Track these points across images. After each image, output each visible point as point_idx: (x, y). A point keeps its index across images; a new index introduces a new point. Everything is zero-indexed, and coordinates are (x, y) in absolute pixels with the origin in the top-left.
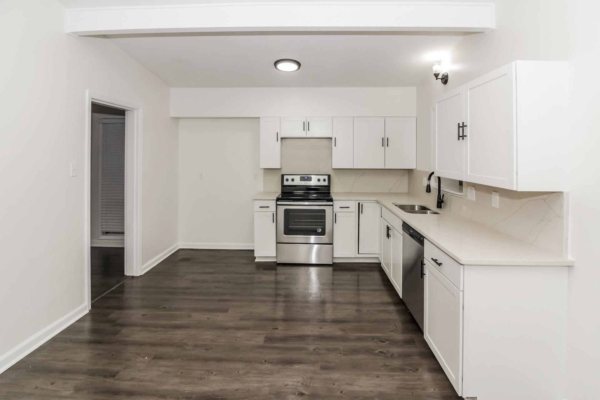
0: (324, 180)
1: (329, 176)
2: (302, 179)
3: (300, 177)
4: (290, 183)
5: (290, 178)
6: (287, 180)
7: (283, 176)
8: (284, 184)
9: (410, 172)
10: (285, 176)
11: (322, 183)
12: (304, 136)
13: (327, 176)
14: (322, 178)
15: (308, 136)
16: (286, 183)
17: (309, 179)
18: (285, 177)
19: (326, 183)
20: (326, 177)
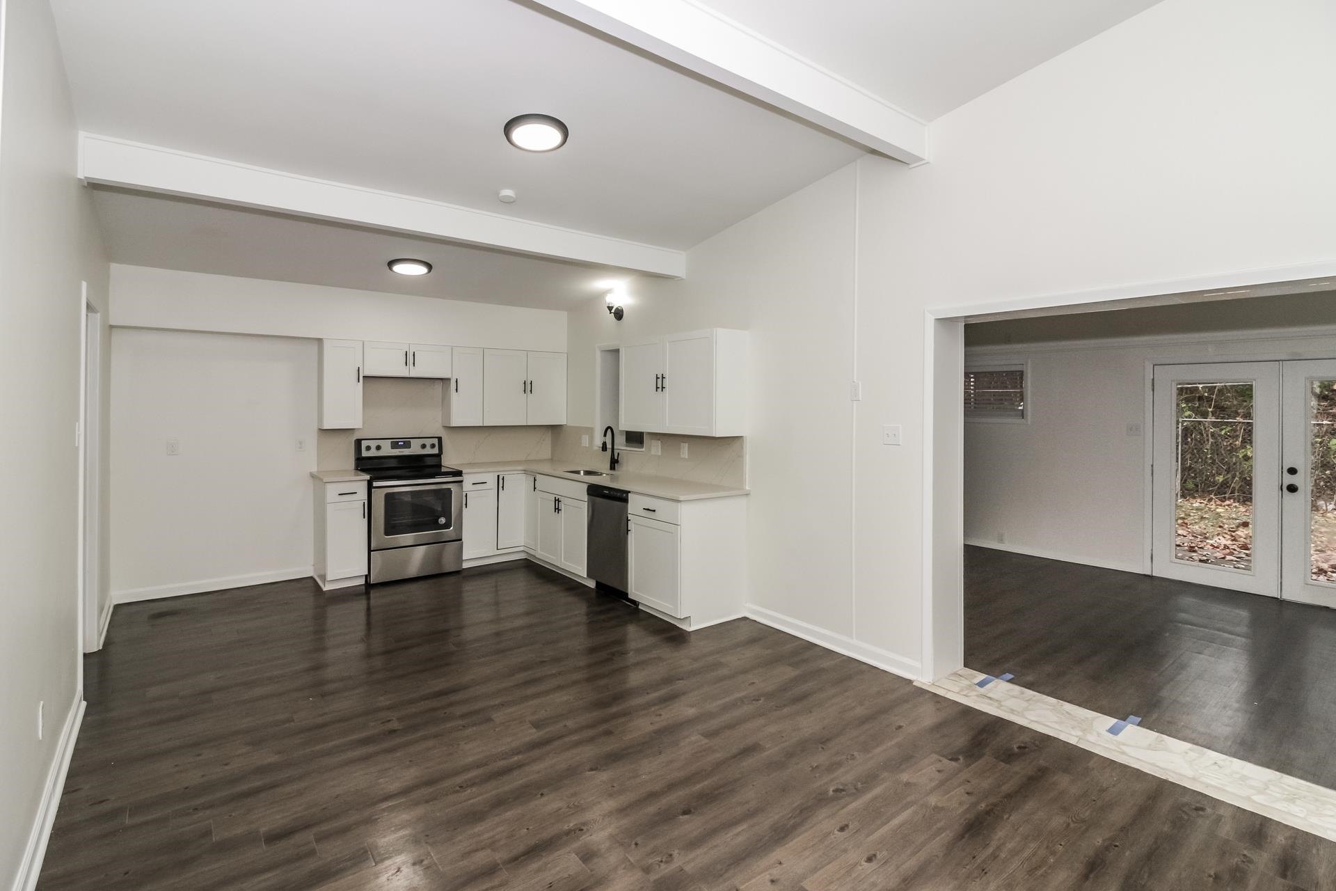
0: (433, 446)
1: (440, 439)
2: (395, 445)
3: (392, 442)
4: (373, 453)
5: (373, 444)
6: (368, 448)
7: (358, 443)
8: (363, 455)
9: (555, 429)
10: (363, 441)
11: (428, 451)
12: (407, 375)
13: (437, 439)
14: (428, 442)
15: (413, 375)
16: (365, 454)
17: (407, 445)
18: (364, 444)
19: (436, 451)
20: (436, 441)
